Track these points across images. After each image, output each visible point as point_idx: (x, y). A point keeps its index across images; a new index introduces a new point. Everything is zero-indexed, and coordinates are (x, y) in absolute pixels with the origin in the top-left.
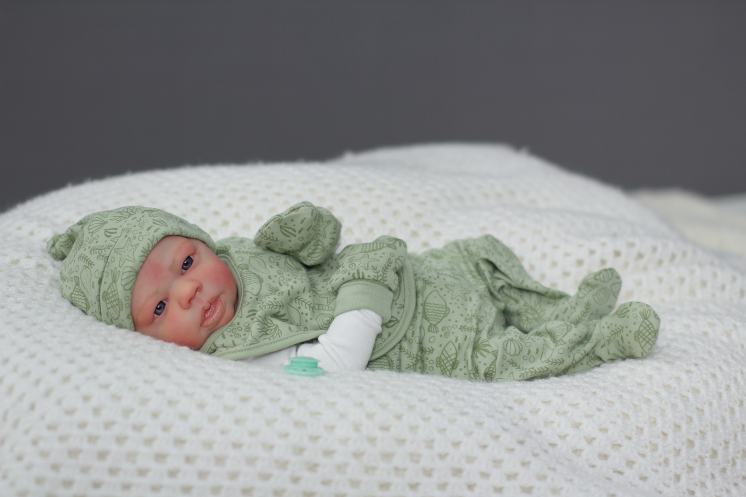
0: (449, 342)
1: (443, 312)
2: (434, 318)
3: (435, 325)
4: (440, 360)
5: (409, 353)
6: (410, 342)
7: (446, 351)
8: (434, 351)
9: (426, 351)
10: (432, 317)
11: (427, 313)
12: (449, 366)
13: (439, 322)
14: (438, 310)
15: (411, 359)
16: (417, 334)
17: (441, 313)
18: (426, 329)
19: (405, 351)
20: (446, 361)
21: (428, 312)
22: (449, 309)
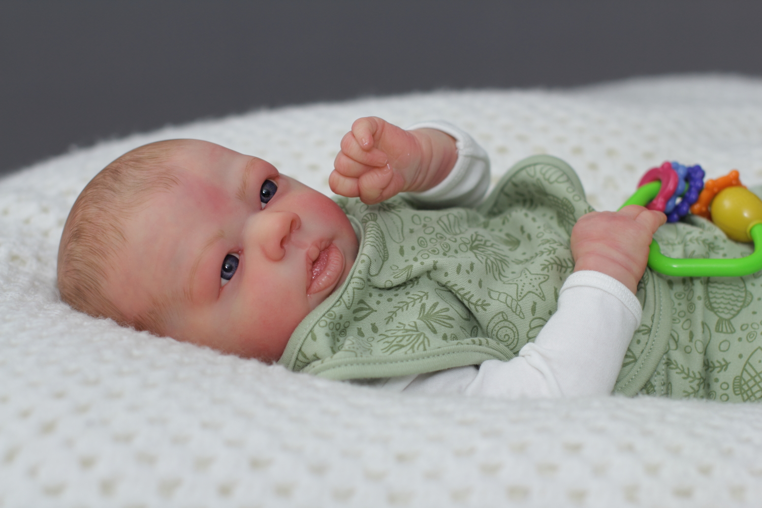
0: (756, 350)
1: (740, 299)
2: (726, 308)
3: (729, 321)
4: (740, 382)
5: (686, 371)
6: (687, 352)
7: (751, 366)
8: (729, 366)
9: (714, 367)
10: (722, 306)
11: (712, 300)
12: (758, 391)
13: (734, 316)
14: (733, 294)
15: (691, 382)
16: (699, 335)
17: (737, 300)
18: (713, 327)
19: (677, 367)
20: (751, 383)
21: (715, 297)
22: (751, 294)
